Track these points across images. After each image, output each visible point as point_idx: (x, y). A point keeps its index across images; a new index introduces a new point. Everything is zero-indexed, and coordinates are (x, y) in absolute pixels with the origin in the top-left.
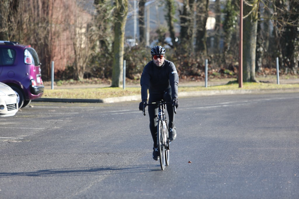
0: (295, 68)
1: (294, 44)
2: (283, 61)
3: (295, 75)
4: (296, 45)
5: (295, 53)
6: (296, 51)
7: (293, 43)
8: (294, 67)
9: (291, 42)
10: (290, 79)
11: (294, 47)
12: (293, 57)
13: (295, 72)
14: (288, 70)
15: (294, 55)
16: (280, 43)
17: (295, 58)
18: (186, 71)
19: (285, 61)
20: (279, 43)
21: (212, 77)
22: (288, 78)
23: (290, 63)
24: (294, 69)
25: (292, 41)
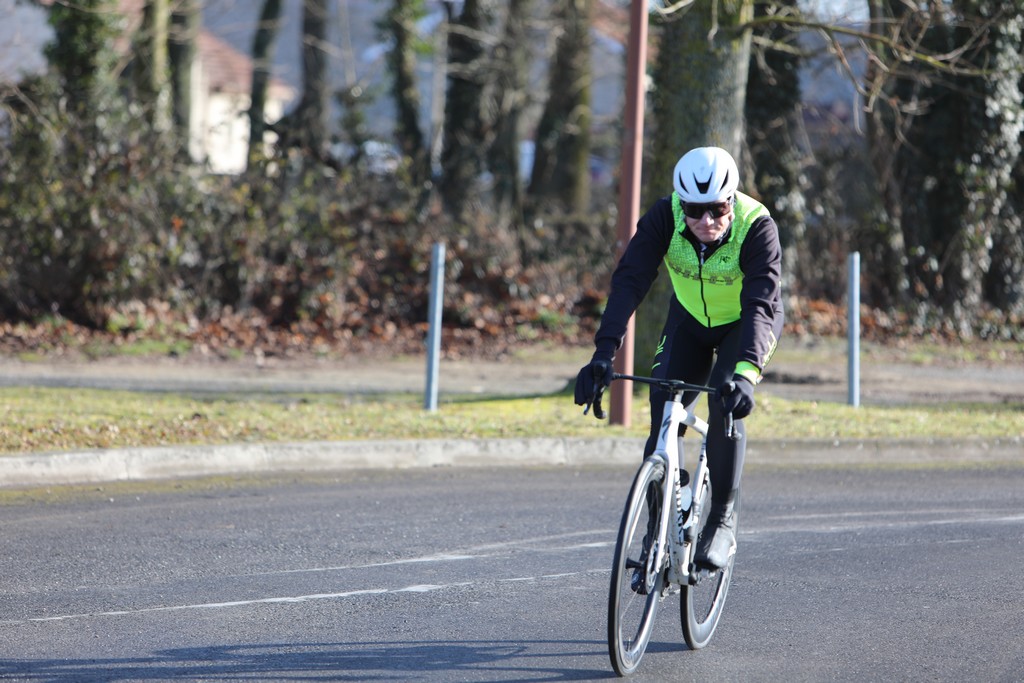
0: (965, 307)
1: (968, 182)
2: (908, 270)
3: (961, 341)
4: (974, 189)
5: (970, 230)
6: (973, 220)
7: (963, 176)
8: (961, 299)
9: (951, 171)
10: (934, 364)
11: (967, 201)
12: (959, 250)
13: (965, 325)
14: (930, 315)
15: (962, 238)
16: (897, 174)
17: (966, 257)
18: (397, 295)
19: (916, 269)
20: (888, 172)
21: (533, 333)
22: (928, 359)
23: (940, 281)
24: (958, 311)
25: (959, 167)
